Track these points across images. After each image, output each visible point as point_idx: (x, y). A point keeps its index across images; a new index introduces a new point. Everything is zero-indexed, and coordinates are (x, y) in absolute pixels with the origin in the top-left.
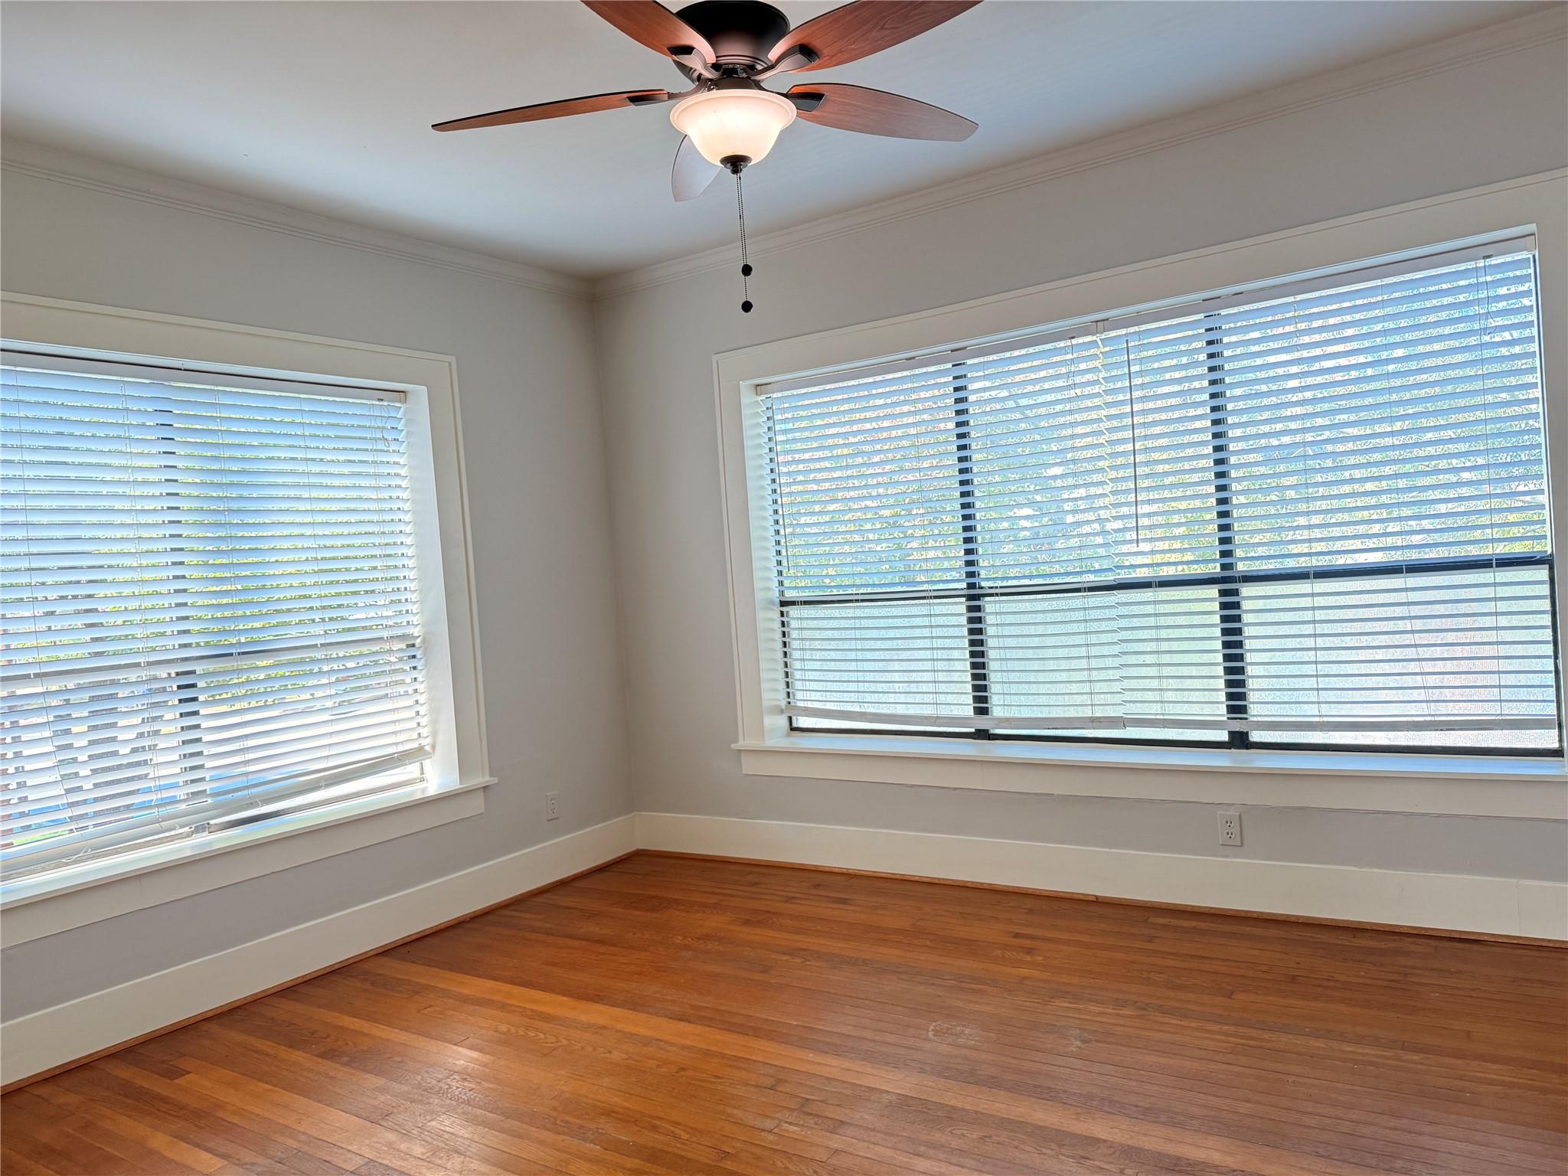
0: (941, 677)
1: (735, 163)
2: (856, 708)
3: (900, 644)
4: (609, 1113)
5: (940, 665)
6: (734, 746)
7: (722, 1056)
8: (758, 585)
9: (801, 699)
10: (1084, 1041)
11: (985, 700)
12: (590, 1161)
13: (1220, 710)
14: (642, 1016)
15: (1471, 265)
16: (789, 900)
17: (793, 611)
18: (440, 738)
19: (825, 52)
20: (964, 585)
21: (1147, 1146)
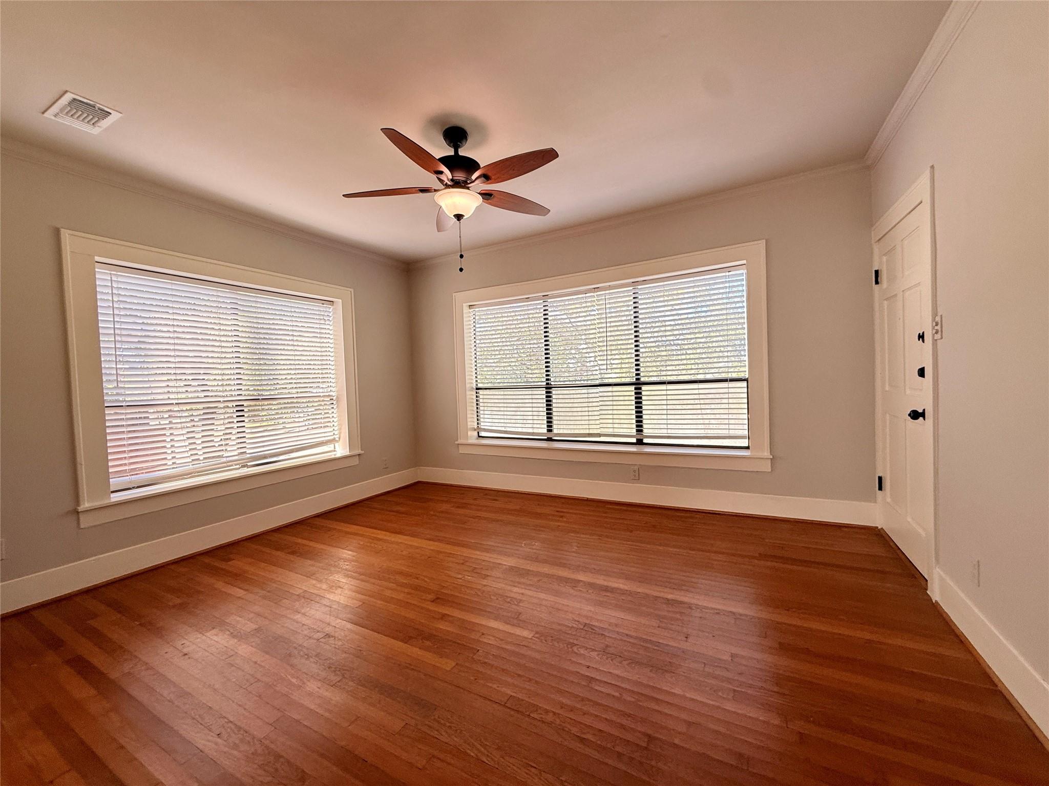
0: (535, 418)
1: (459, 217)
2: (503, 429)
3: (521, 405)
4: (401, 573)
5: (535, 413)
6: (456, 442)
7: (444, 552)
8: (467, 381)
9: (483, 425)
10: (578, 547)
11: (551, 426)
12: (392, 590)
13: (634, 432)
14: (416, 539)
15: (724, 274)
16: (475, 499)
17: (481, 392)
18: (342, 435)
19: (493, 177)
20: (545, 383)
21: (598, 582)
